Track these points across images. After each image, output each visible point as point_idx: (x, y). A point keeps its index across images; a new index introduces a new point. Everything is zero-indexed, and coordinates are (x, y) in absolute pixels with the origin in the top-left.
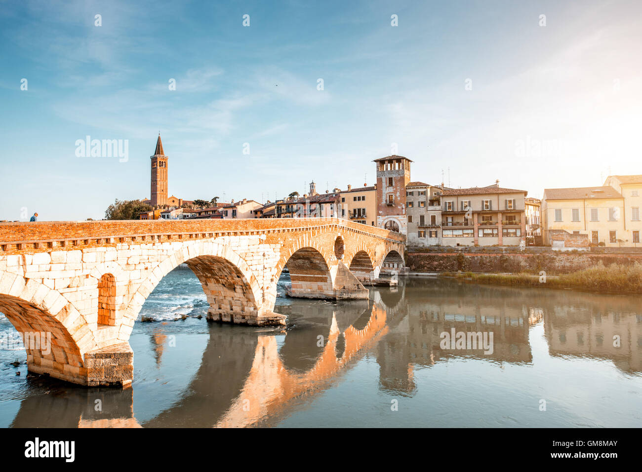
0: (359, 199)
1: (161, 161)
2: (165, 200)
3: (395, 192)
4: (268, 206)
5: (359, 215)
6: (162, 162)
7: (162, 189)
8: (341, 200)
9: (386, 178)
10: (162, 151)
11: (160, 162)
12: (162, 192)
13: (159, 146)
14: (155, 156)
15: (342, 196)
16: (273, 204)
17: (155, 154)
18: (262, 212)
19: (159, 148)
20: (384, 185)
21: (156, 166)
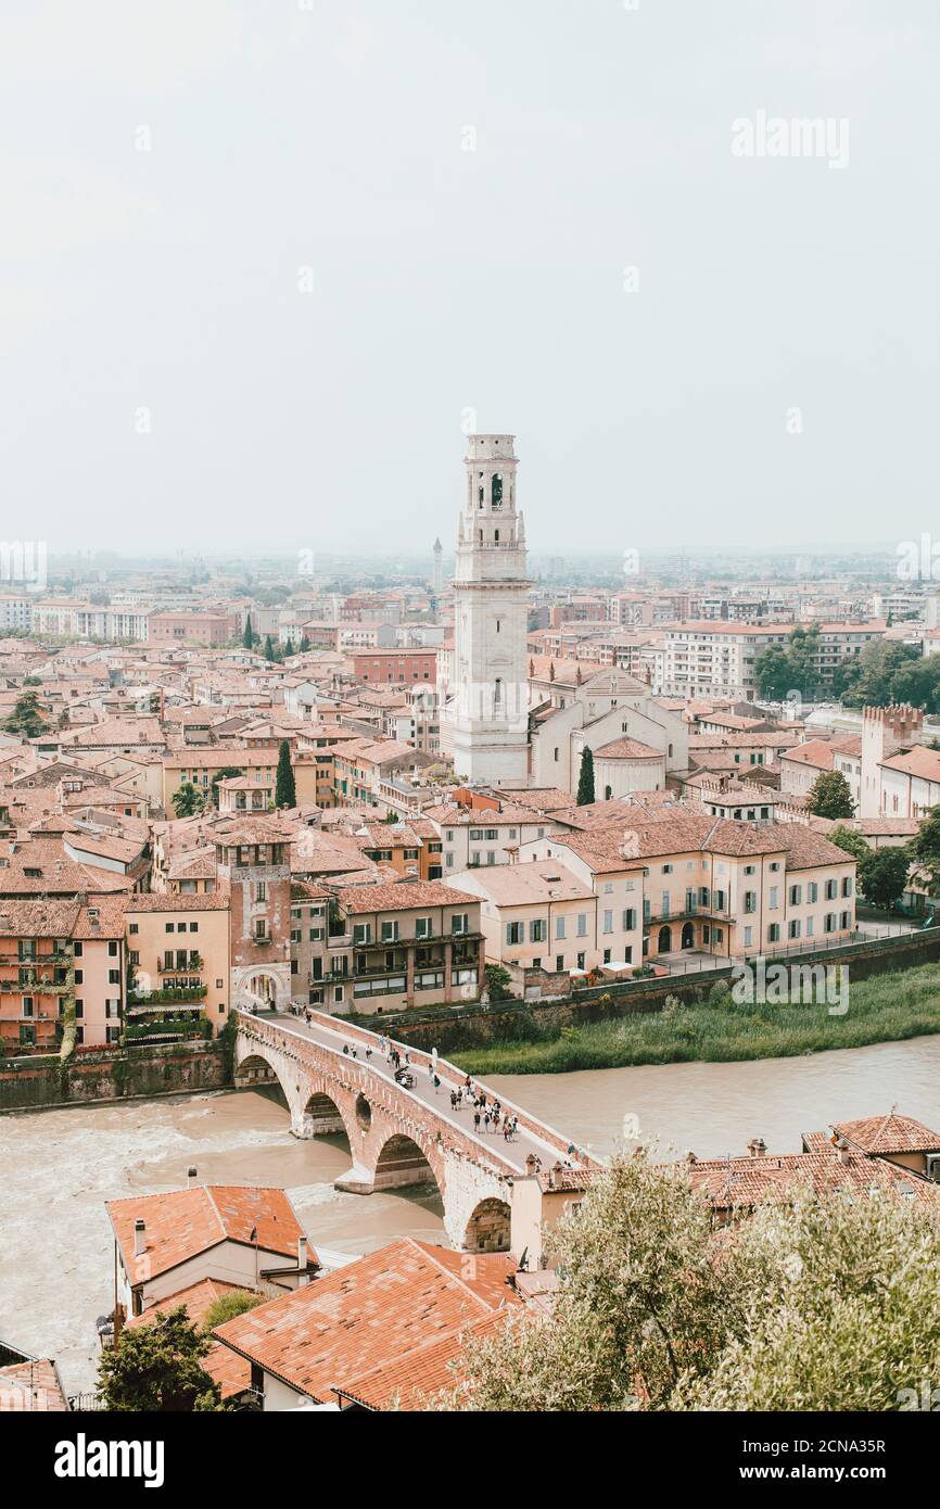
0: (182, 927)
3: (270, 914)
5: (182, 963)
8: (126, 928)
9: (252, 884)
15: (130, 920)
20: (247, 898)
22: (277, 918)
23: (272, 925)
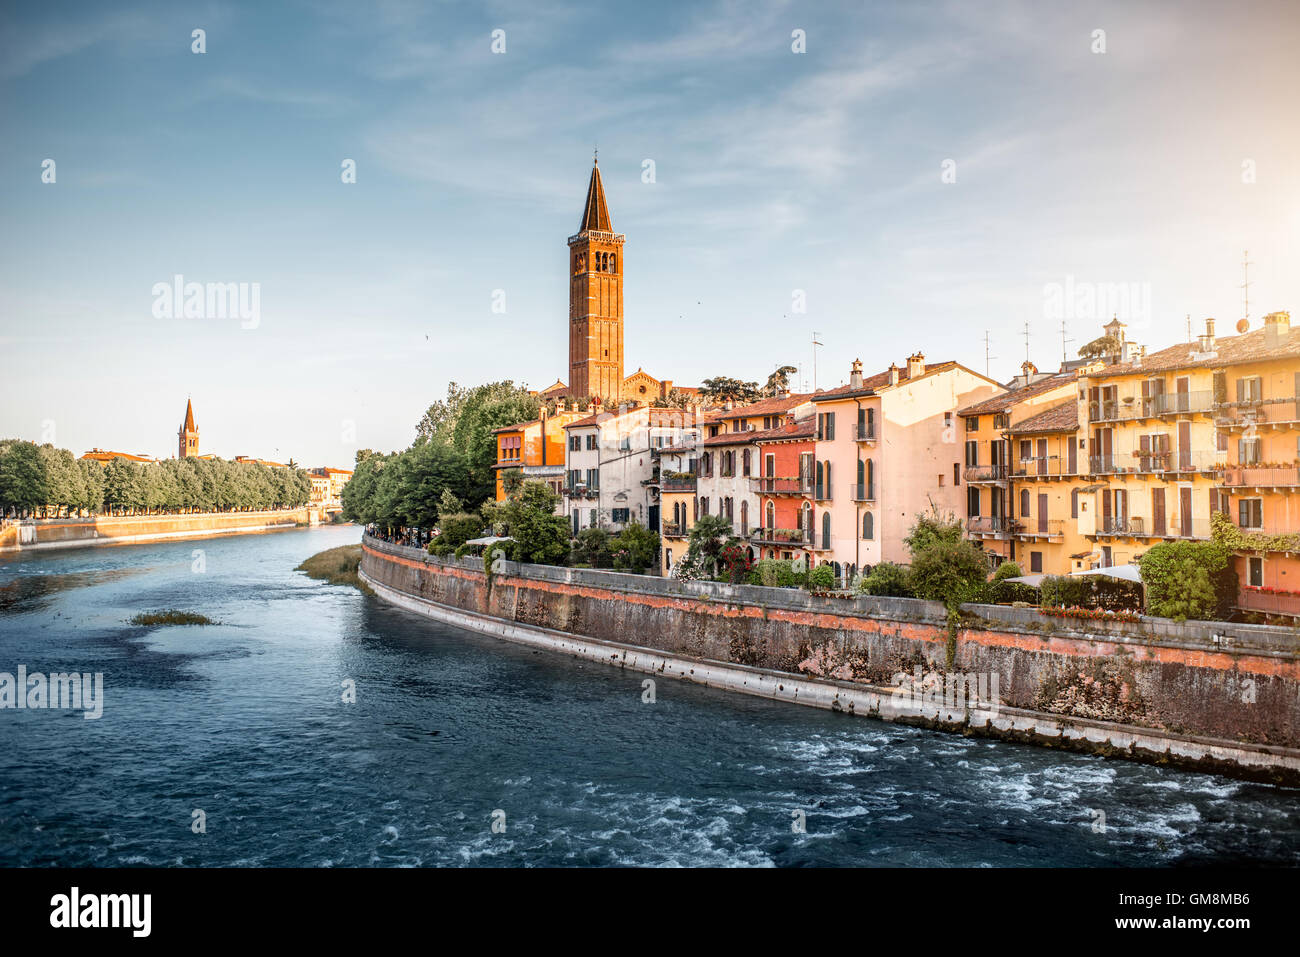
1: (602, 252)
2: (613, 385)
4: (1031, 391)
6: (605, 255)
7: (605, 346)
10: (605, 218)
11: (598, 254)
12: (605, 359)
13: (595, 198)
14: (582, 236)
16: (1050, 382)
17: (583, 228)
18: (1001, 418)
19: (594, 208)
21: (583, 271)
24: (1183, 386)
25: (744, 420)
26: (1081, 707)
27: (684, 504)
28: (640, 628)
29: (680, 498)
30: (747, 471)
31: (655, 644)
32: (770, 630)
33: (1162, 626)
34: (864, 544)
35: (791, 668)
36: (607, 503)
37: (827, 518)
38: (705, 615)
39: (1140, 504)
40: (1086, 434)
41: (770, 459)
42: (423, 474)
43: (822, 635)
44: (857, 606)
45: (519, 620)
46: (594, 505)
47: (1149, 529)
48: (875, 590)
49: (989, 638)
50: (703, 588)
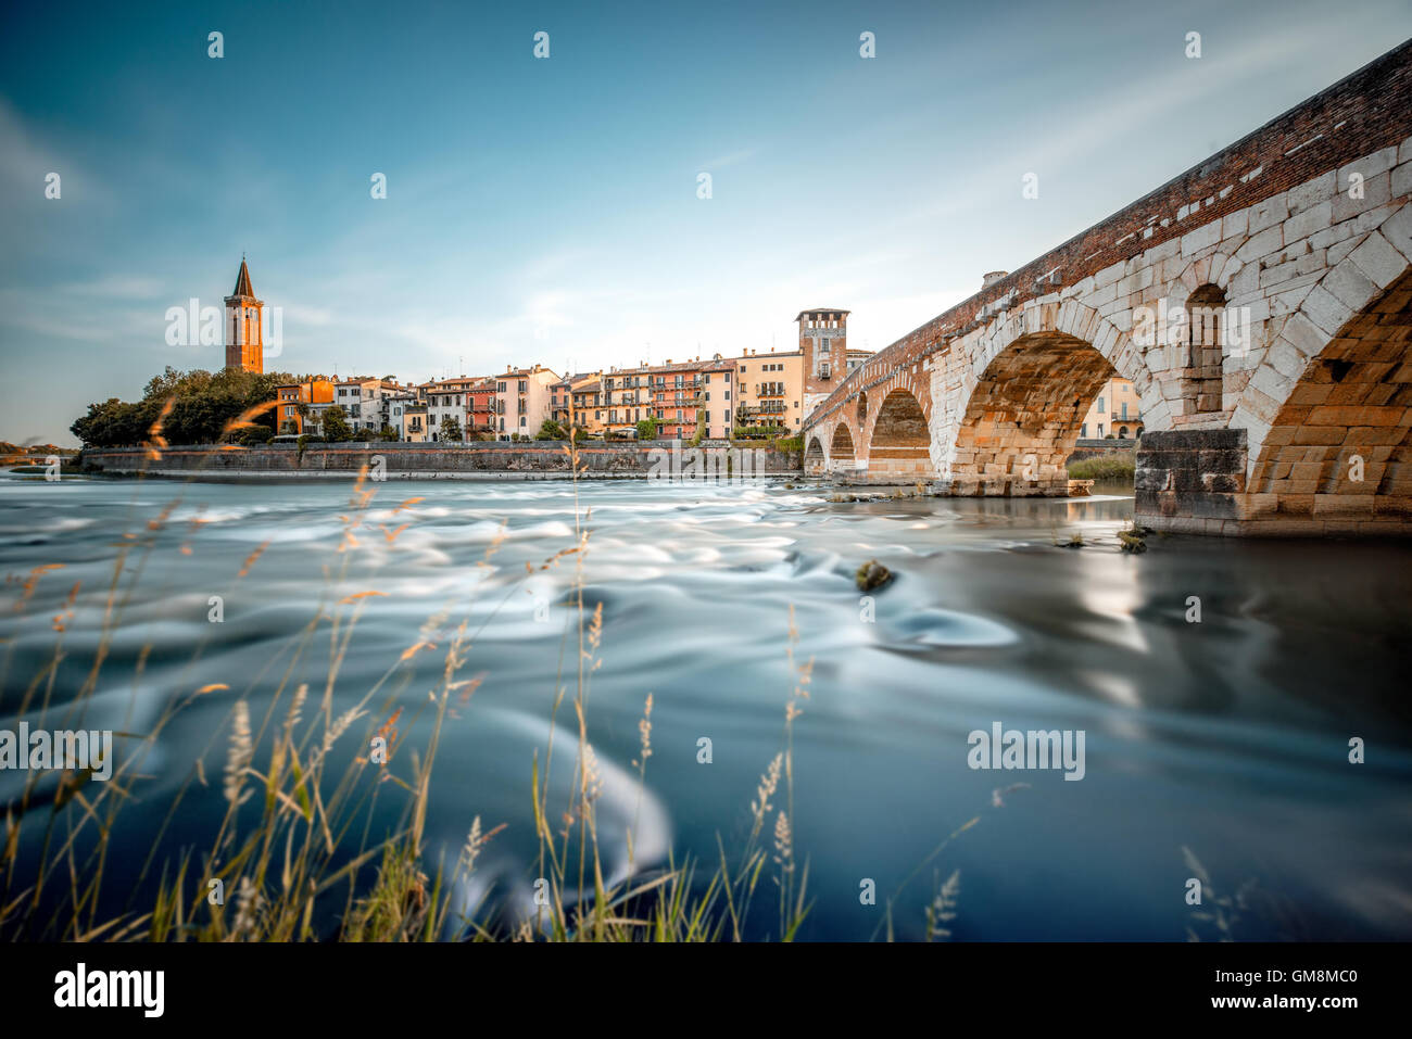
0: (773, 368)
3: (832, 360)
5: (773, 391)
8: (739, 369)
9: (819, 339)
10: (251, 290)
13: (244, 279)
14: (236, 297)
15: (741, 363)
17: (236, 293)
18: (568, 388)
19: (243, 284)
20: (815, 348)
22: (836, 363)
23: (833, 368)
24: (637, 379)
25: (449, 386)
26: (619, 467)
27: (419, 419)
28: (417, 462)
29: (416, 416)
30: (458, 404)
31: (428, 467)
32: (493, 456)
33: (643, 443)
34: (521, 428)
35: (505, 469)
36: (364, 419)
37: (502, 420)
38: (457, 454)
39: (621, 413)
40: (603, 392)
41: (472, 400)
42: (221, 406)
43: (518, 456)
44: (533, 445)
45: (327, 469)
46: (357, 420)
47: (624, 421)
48: (541, 439)
49: (587, 451)
50: (456, 444)
